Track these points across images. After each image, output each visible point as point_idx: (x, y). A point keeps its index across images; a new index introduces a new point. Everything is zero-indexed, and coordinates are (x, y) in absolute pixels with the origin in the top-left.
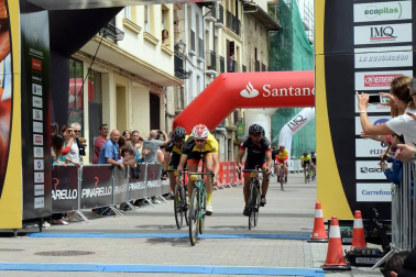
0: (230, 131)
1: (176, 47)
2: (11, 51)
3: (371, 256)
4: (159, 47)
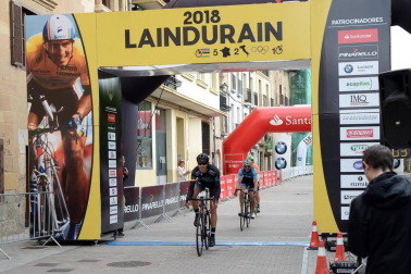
0: (261, 146)
1: (221, 87)
2: (92, 109)
3: (347, 268)
4: (207, 90)
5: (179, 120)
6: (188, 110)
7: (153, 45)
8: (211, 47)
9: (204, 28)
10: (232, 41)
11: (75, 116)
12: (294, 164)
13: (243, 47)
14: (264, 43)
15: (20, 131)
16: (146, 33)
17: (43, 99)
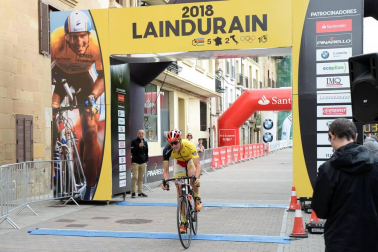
0: (251, 123)
1: (217, 72)
2: (105, 90)
3: (320, 227)
4: (205, 74)
5: (181, 101)
6: (189, 92)
7: (156, 36)
8: (206, 37)
9: (200, 21)
10: (224, 32)
11: (91, 97)
12: (279, 138)
13: (233, 37)
14: (251, 33)
15: (46, 109)
16: (151, 25)
17: (64, 83)
